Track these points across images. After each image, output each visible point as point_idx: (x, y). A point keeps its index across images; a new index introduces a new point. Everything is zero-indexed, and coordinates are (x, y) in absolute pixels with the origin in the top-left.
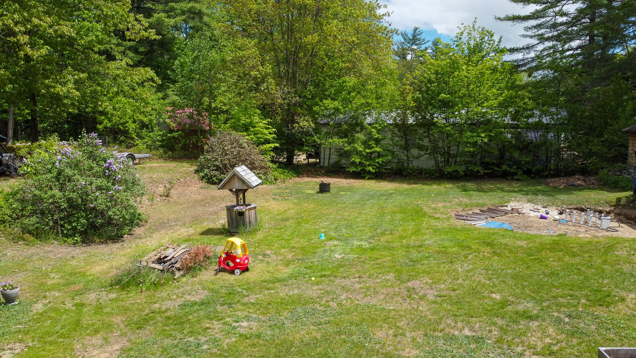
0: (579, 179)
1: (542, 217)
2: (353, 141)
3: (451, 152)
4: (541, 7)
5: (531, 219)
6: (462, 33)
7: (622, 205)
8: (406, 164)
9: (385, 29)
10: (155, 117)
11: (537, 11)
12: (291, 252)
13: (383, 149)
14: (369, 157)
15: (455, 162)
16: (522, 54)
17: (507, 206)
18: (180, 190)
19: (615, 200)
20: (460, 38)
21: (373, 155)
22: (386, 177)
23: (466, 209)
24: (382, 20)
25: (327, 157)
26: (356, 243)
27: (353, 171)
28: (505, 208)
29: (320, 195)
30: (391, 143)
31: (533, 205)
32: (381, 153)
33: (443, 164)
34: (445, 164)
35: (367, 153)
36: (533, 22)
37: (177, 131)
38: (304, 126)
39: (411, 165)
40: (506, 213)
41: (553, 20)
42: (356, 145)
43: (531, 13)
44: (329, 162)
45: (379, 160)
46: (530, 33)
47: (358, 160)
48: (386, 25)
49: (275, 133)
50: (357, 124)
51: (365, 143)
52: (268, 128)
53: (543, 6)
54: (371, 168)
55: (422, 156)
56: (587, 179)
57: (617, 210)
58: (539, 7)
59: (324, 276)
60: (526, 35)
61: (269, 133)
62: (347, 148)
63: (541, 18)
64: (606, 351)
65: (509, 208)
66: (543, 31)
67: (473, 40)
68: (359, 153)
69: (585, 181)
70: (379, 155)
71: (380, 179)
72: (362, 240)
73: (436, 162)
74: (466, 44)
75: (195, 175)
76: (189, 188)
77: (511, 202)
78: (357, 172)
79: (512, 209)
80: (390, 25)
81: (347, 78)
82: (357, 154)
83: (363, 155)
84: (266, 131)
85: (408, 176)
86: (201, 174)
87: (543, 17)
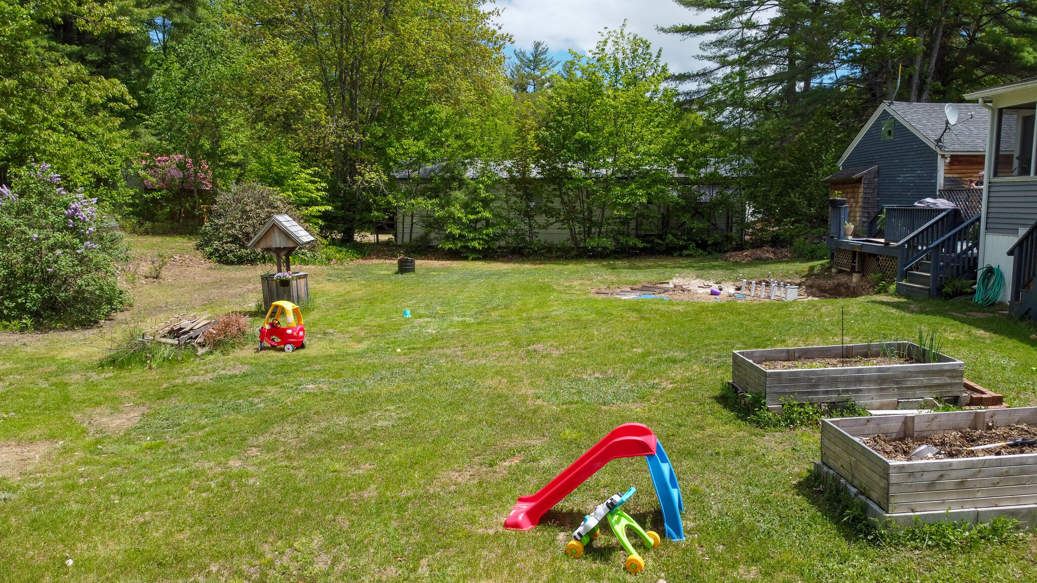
0: (767, 251)
1: (713, 293)
2: (448, 203)
3: (594, 219)
4: (721, 14)
5: (699, 296)
6: (606, 42)
7: (815, 275)
8: (528, 239)
9: (493, 34)
10: (121, 166)
11: (716, 20)
12: (362, 329)
13: (494, 215)
14: (472, 226)
15: (600, 233)
16: (697, 83)
17: (668, 283)
18: (177, 270)
19: (807, 269)
20: (603, 50)
21: (479, 225)
22: (498, 258)
23: (611, 287)
24: (488, 21)
25: (407, 230)
26: (456, 319)
27: (449, 249)
28: (666, 285)
29: (400, 276)
30: (505, 205)
31: (703, 281)
32: (491, 221)
33: (582, 236)
34: (584, 236)
35: (471, 221)
36: (712, 37)
37: (160, 190)
38: (371, 179)
39: (535, 240)
40: (666, 290)
41: (740, 34)
42: (452, 209)
43: (708, 22)
44: (411, 236)
45: (488, 231)
46: (708, 53)
47: (457, 232)
48: (493, 27)
49: (325, 190)
50: (454, 178)
51: (465, 206)
52: (315, 182)
53: (725, 12)
54: (476, 244)
55: (552, 224)
56: (778, 251)
57: (809, 281)
58: (718, 14)
59: (414, 348)
60: (703, 56)
61: (316, 190)
62: (439, 213)
63: (722, 30)
64: (740, 353)
65: (671, 285)
66: (726, 50)
67: (621, 53)
68: (457, 221)
69: (774, 253)
70: (488, 224)
71: (491, 260)
72: (465, 316)
73: (571, 233)
74: (612, 58)
75: (197, 252)
76: (190, 269)
77: (674, 279)
78: (456, 249)
79: (675, 286)
80: (500, 28)
81: (436, 107)
82: (454, 223)
83: (463, 224)
84: (311, 187)
85: (531, 254)
86: (207, 249)
87: (725, 29)
